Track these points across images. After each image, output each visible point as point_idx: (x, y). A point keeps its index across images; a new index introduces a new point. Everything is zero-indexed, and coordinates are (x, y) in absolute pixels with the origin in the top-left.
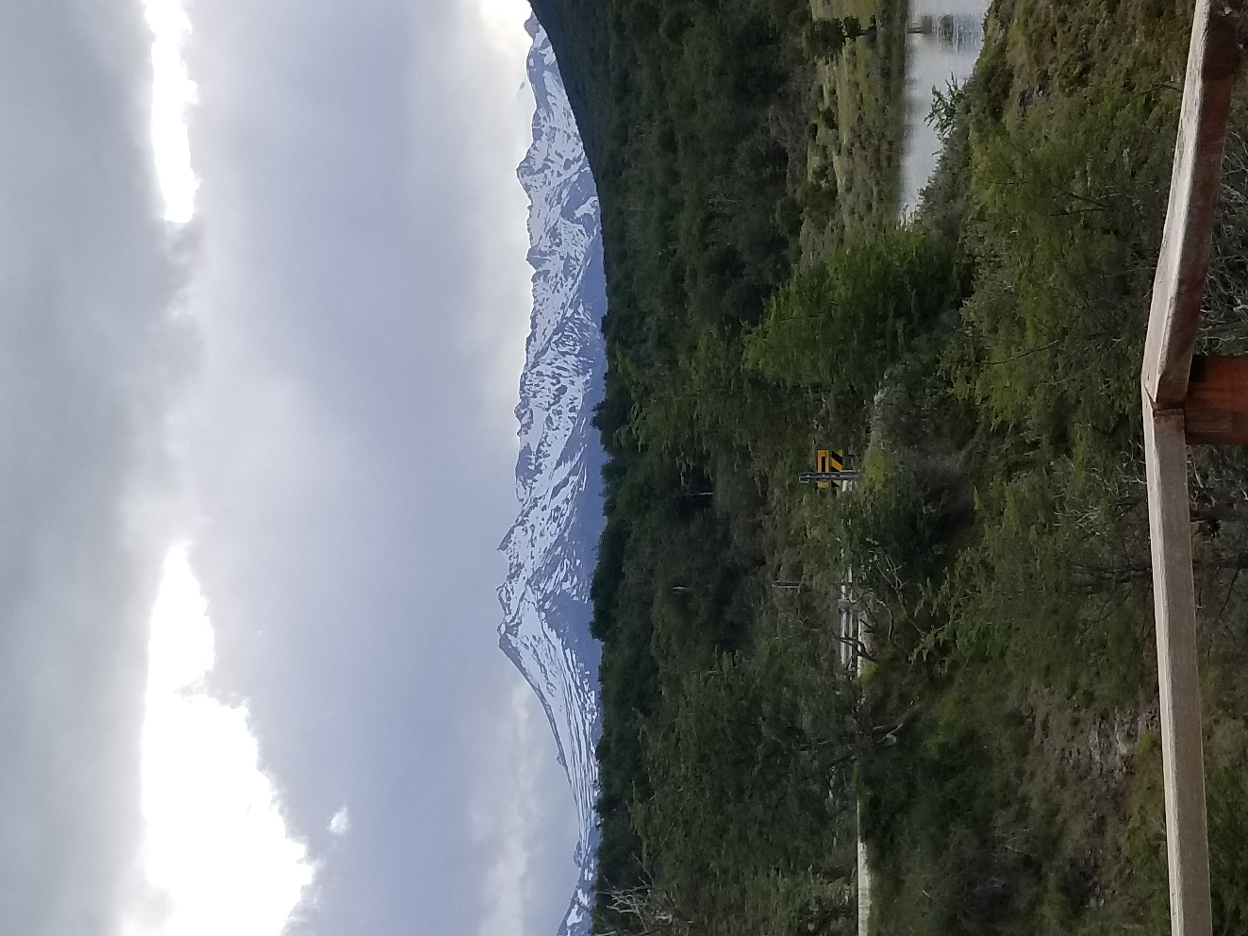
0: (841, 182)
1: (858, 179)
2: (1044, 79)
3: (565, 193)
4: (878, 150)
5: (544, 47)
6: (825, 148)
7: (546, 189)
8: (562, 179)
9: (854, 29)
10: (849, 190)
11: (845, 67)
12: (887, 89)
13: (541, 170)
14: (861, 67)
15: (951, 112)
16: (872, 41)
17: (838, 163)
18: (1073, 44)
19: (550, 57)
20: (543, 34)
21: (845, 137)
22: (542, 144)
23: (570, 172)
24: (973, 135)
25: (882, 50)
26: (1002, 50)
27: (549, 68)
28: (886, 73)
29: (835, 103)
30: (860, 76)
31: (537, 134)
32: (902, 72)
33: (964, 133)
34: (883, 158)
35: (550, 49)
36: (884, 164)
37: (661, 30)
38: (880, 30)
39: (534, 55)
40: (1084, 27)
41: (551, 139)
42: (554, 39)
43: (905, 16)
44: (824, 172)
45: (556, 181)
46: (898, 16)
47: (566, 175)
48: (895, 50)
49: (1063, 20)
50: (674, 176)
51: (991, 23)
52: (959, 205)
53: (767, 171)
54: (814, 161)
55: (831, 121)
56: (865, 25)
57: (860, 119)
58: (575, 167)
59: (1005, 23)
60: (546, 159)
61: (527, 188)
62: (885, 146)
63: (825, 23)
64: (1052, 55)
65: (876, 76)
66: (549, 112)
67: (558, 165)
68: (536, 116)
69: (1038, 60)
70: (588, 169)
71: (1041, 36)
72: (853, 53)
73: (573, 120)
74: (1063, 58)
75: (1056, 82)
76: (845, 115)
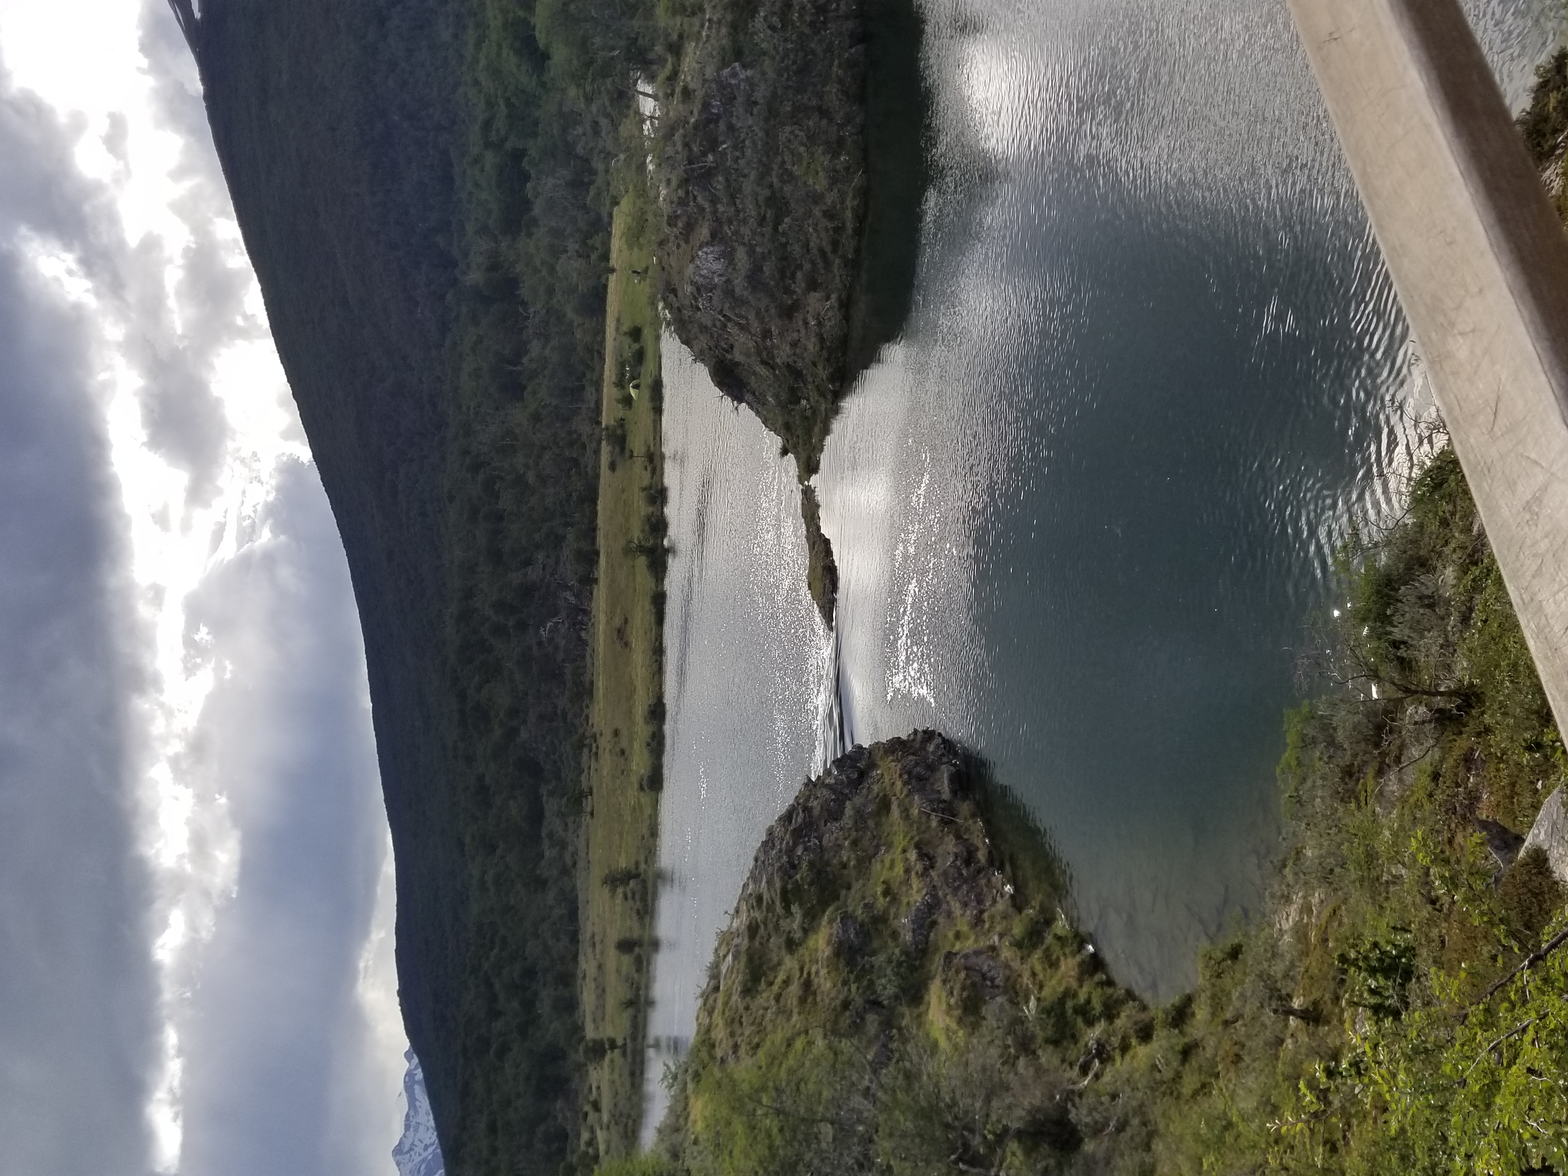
0: (602, 1148)
1: (613, 1145)
2: (736, 1047)
3: (423, 1167)
4: (626, 1125)
5: (415, 1069)
6: (592, 1127)
7: (410, 1165)
8: (421, 1158)
9: (613, 1045)
10: (607, 1153)
11: (607, 1070)
12: (633, 1085)
13: (408, 1152)
14: (617, 1071)
15: (675, 1077)
16: (624, 1054)
17: (600, 1135)
18: (753, 1024)
19: (419, 1075)
20: (416, 1060)
21: (605, 1117)
22: (411, 1133)
23: (426, 1153)
24: (690, 1086)
25: (630, 1059)
26: (708, 1031)
27: (418, 1082)
28: (632, 1074)
29: (599, 1095)
30: (616, 1076)
31: (407, 1127)
32: (642, 1073)
33: (684, 1089)
34: (629, 1130)
35: (420, 1070)
36: (630, 1134)
37: (492, 1052)
38: (629, 1045)
39: (409, 1075)
40: (761, 1012)
41: (416, 1130)
42: (423, 1063)
43: (644, 1037)
44: (591, 1142)
45: (418, 1159)
46: (640, 1037)
47: (425, 1154)
48: (638, 1059)
49: (747, 1008)
50: (494, 1151)
51: (701, 1017)
52: (681, 1136)
53: (555, 1146)
54: (585, 1136)
55: (596, 1107)
56: (620, 1042)
57: (615, 1105)
58: (431, 1150)
59: (710, 1013)
60: (412, 1144)
61: (398, 1164)
62: (630, 1123)
63: (595, 1041)
64: (739, 1032)
65: (626, 1072)
66: (416, 1112)
67: (419, 1148)
68: (407, 1116)
69: (732, 1034)
70: (439, 1150)
71: (733, 1020)
72: (612, 1061)
73: (431, 1117)
74: (747, 1033)
75: (742, 1051)
76: (606, 1103)
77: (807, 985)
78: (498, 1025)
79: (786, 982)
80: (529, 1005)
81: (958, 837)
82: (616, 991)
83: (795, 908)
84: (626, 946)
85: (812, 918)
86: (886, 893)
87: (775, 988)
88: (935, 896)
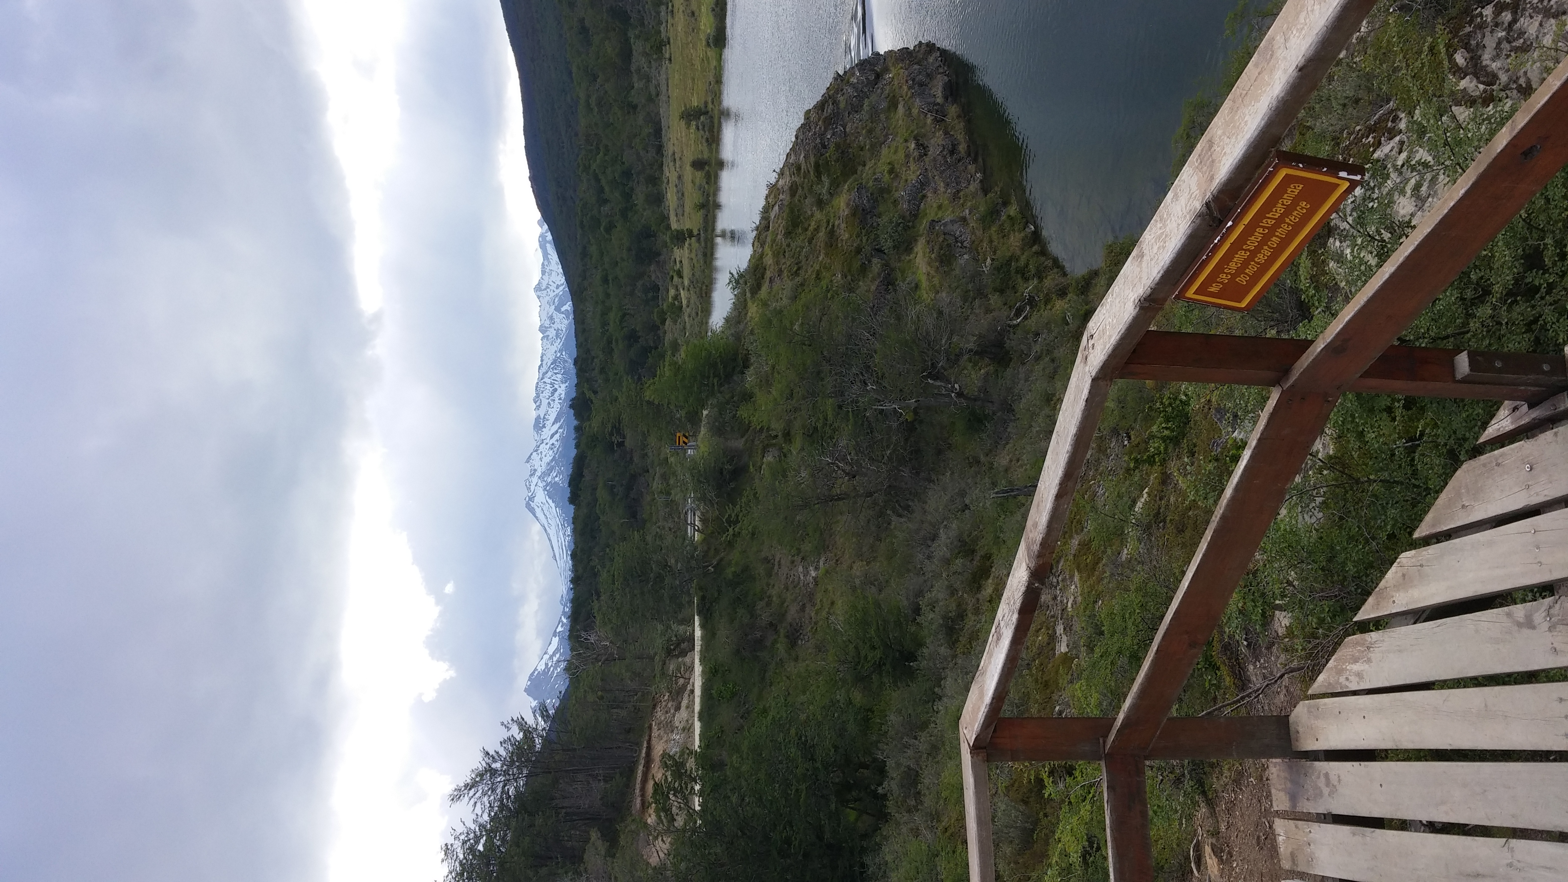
0: (684, 302)
1: (692, 302)
2: (780, 272)
3: (557, 300)
4: (701, 289)
5: (546, 233)
6: (677, 287)
7: (548, 298)
8: (555, 293)
9: (691, 235)
10: (688, 306)
11: (687, 251)
12: (705, 262)
13: (545, 289)
14: (694, 251)
15: (737, 282)
16: (699, 240)
17: (683, 294)
18: (793, 257)
19: (549, 237)
20: (546, 227)
21: (686, 282)
22: (546, 277)
23: (558, 291)
24: (748, 295)
25: (703, 244)
26: (761, 255)
27: (549, 242)
28: (705, 255)
29: (682, 267)
30: (693, 256)
31: (543, 273)
32: (712, 254)
33: (744, 293)
34: (703, 293)
35: (549, 233)
36: (704, 295)
37: (602, 229)
38: (702, 235)
39: (542, 236)
40: (798, 249)
41: (550, 275)
42: (551, 229)
43: (714, 230)
44: (677, 297)
45: (552, 294)
46: (710, 231)
47: (557, 291)
48: (709, 244)
49: (789, 245)
50: (608, 295)
51: (756, 241)
52: (741, 327)
53: (650, 295)
54: (672, 292)
55: (680, 274)
56: (695, 232)
57: (693, 274)
58: (561, 288)
59: (762, 244)
60: (548, 284)
61: (539, 297)
62: (704, 287)
63: (678, 231)
64: (784, 261)
65: (700, 256)
66: (549, 262)
67: (553, 287)
68: (543, 264)
69: (778, 263)
70: (567, 289)
71: (779, 253)
72: (690, 245)
73: (560, 266)
74: (788, 263)
75: (785, 273)
76: (686, 272)
77: (832, 233)
78: (606, 209)
79: (817, 230)
80: (628, 196)
81: (946, 133)
82: (692, 197)
83: (824, 178)
84: (698, 165)
85: (835, 186)
86: (891, 171)
87: (809, 233)
88: (926, 177)
